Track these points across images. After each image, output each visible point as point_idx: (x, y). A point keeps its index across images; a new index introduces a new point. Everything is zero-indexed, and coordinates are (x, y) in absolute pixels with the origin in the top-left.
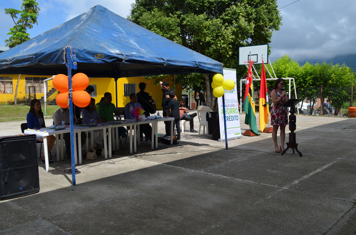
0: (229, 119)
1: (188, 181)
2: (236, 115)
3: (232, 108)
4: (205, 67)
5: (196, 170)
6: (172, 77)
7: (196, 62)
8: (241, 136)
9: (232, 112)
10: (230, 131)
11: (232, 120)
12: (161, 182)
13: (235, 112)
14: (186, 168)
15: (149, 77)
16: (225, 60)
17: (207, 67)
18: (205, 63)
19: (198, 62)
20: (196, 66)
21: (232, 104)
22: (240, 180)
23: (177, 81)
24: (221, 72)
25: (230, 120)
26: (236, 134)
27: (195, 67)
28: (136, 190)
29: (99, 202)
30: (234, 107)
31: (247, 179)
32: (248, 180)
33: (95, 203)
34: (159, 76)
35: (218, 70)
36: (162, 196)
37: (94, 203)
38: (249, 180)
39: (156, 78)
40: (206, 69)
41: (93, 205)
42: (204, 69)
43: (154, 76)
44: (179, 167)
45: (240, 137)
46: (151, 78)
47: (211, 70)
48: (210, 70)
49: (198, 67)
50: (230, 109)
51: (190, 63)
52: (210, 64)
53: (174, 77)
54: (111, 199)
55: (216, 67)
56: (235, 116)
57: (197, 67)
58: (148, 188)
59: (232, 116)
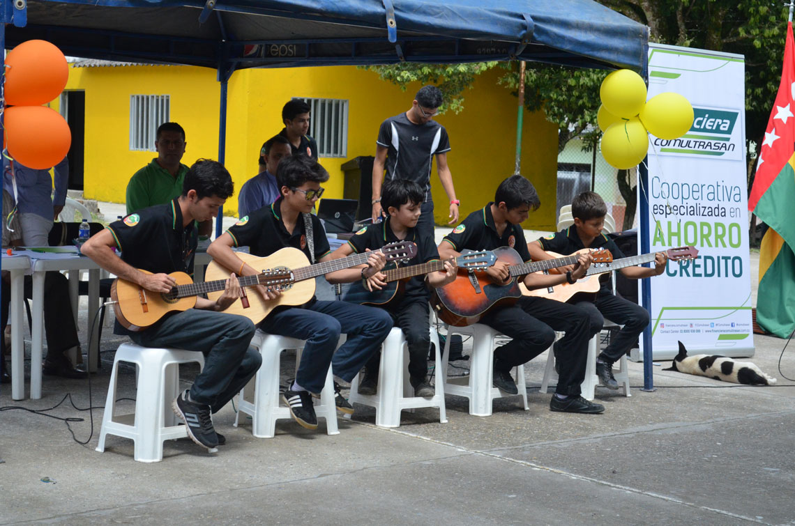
0: (690, 269)
1: (425, 480)
2: (732, 252)
3: (712, 220)
4: (562, 38)
5: (477, 447)
6: (510, 80)
7: (523, 18)
8: (753, 350)
9: (712, 239)
10: (694, 322)
11: (706, 275)
12: (321, 476)
13: (726, 239)
14: (443, 439)
15: (406, 74)
16: (757, 12)
17: (571, 41)
18: (565, 24)
19: (534, 18)
20: (524, 32)
21: (714, 204)
22: (628, 491)
23: (534, 99)
24: (635, 63)
25: (695, 275)
26: (722, 337)
27: (519, 36)
28: (217, 491)
29: (67, 515)
30: (720, 219)
31: (657, 491)
32: (663, 494)
33: (54, 517)
34: (450, 70)
35: (625, 52)
36: (303, 514)
37: (49, 516)
38: (667, 493)
39: (435, 81)
40: (567, 47)
41: (44, 521)
42: (559, 45)
43: (426, 70)
44: (415, 436)
45: (744, 350)
46: (414, 78)
47: (591, 53)
48: (587, 52)
49: (533, 39)
50: (703, 224)
51: (495, 21)
52: (591, 28)
53: (518, 80)
54: (113, 510)
55: (616, 42)
56: (726, 258)
57: (529, 36)
58: (264, 487)
59: (706, 258)
